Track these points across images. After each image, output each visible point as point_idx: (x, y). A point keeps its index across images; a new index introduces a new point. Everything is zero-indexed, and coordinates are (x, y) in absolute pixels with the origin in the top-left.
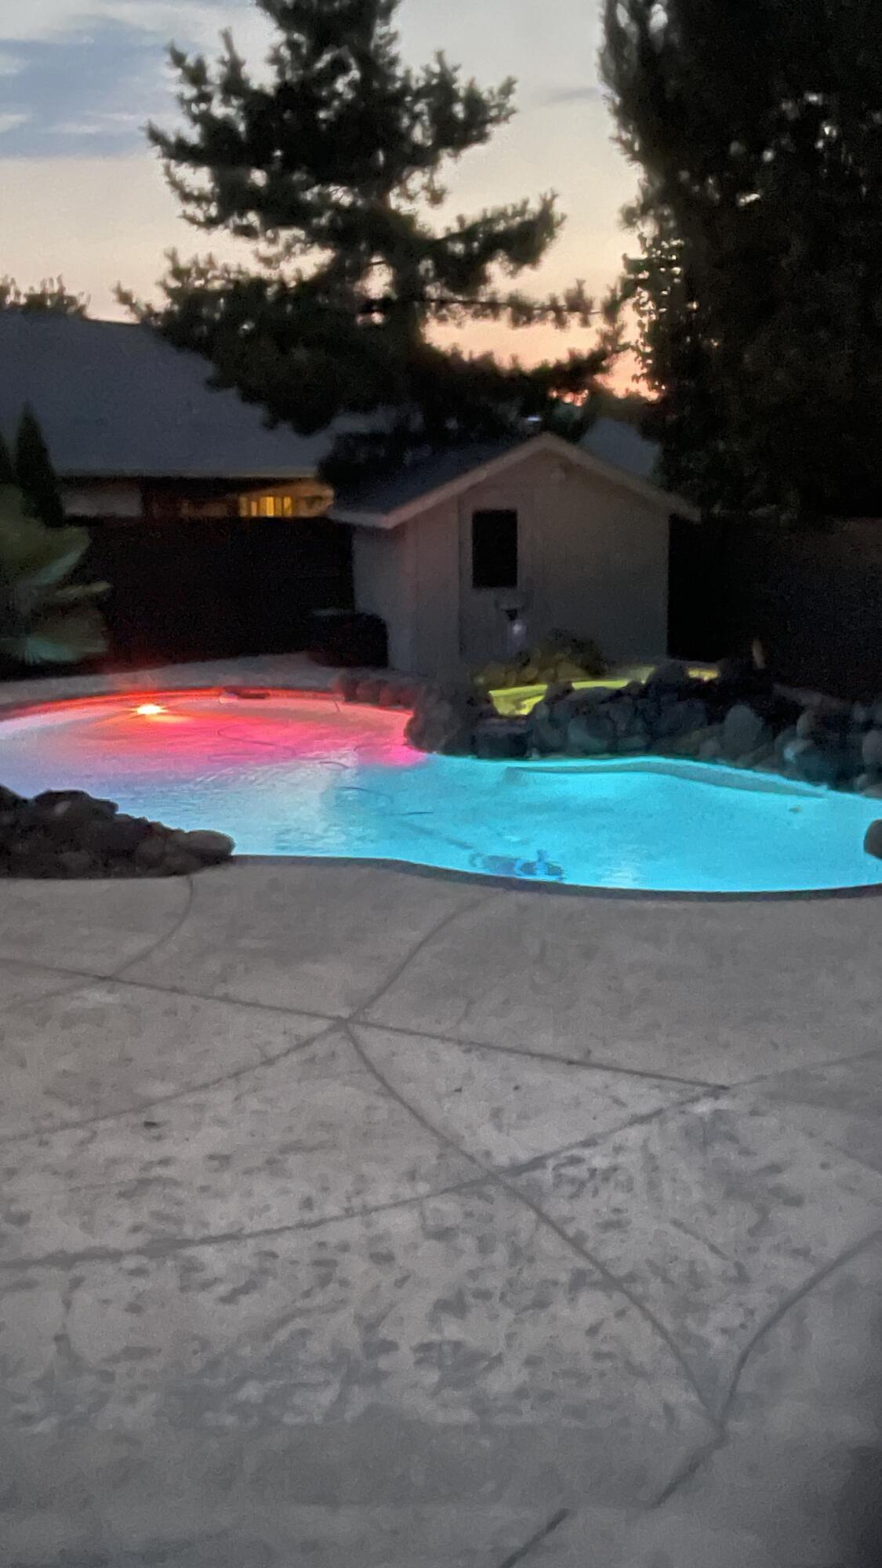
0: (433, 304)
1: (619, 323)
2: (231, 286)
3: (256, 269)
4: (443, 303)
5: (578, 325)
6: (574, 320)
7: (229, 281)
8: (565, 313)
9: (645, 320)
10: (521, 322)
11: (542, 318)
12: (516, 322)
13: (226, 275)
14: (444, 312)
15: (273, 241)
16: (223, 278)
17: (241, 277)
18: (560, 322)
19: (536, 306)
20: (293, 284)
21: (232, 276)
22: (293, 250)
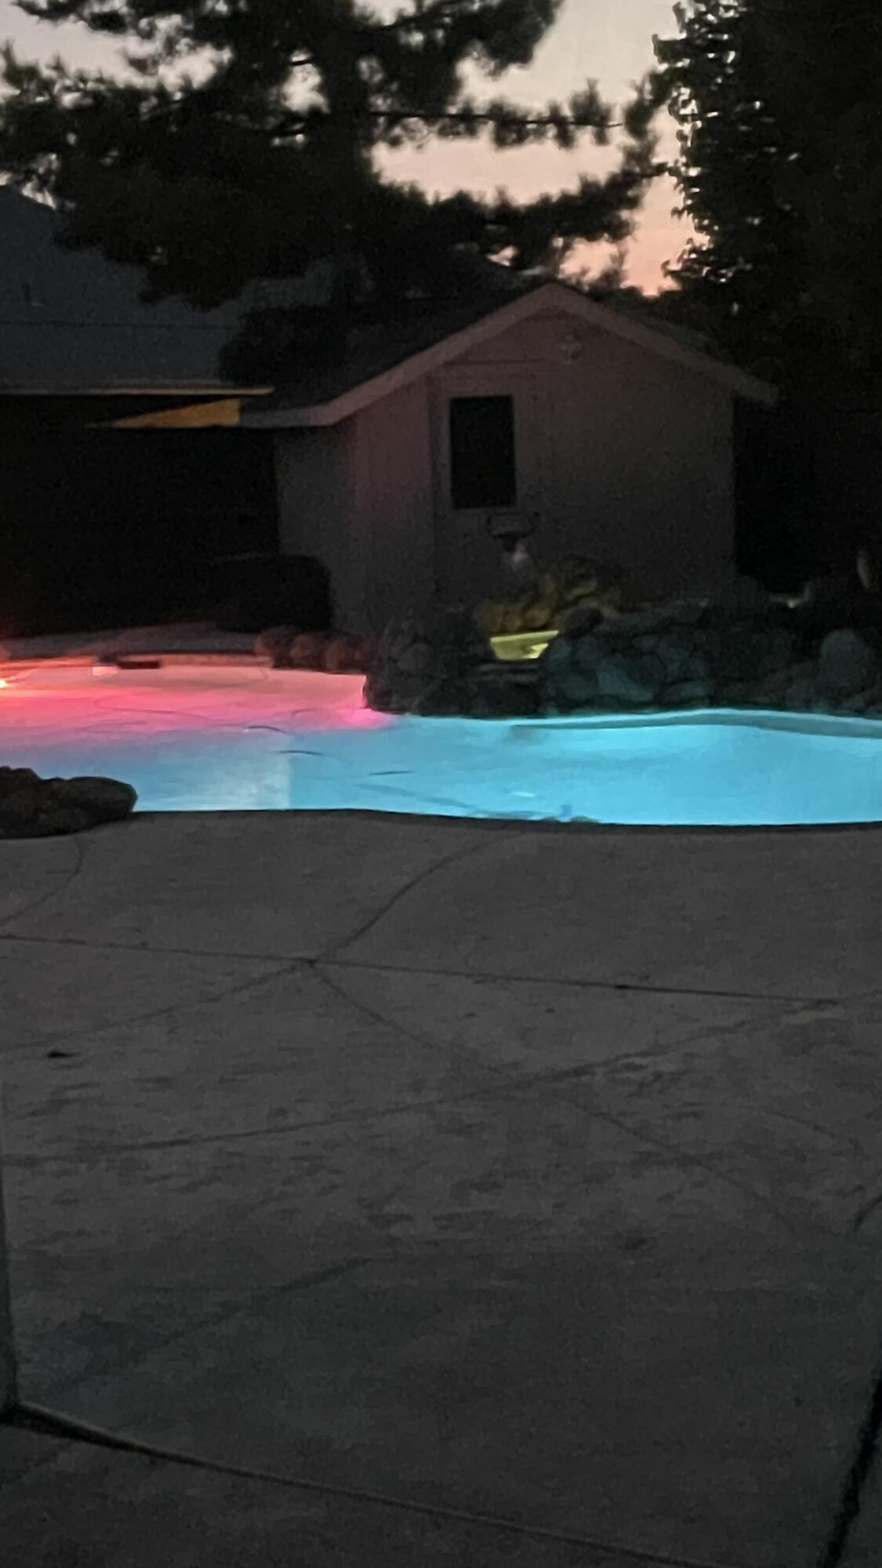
0: (382, 120)
1: (650, 137)
2: (88, 101)
3: (125, 76)
4: (394, 118)
5: (592, 143)
6: (585, 136)
7: (86, 93)
8: (572, 127)
9: (687, 128)
10: (509, 140)
11: (539, 134)
12: (500, 141)
13: (82, 86)
14: (397, 131)
15: (148, 35)
16: (78, 90)
17: (102, 87)
18: (565, 139)
19: (530, 119)
20: (178, 96)
21: (90, 85)
22: (178, 47)
